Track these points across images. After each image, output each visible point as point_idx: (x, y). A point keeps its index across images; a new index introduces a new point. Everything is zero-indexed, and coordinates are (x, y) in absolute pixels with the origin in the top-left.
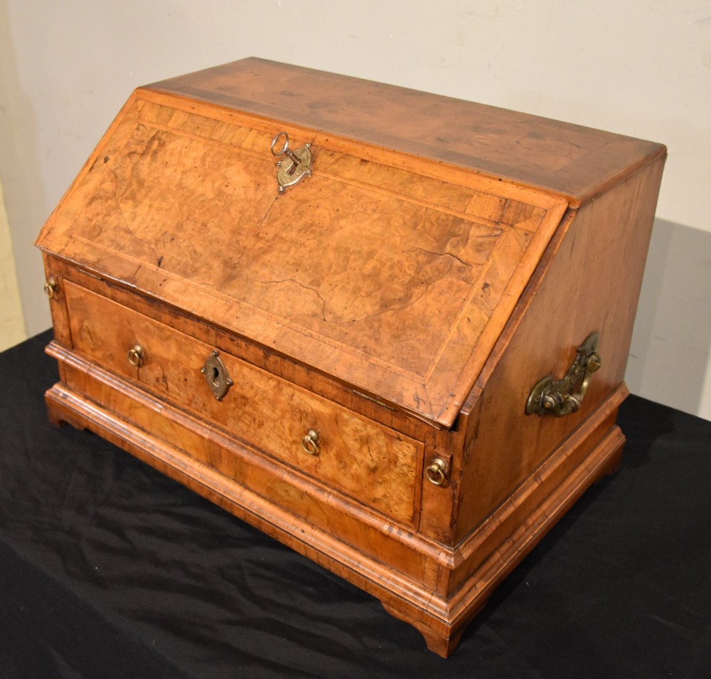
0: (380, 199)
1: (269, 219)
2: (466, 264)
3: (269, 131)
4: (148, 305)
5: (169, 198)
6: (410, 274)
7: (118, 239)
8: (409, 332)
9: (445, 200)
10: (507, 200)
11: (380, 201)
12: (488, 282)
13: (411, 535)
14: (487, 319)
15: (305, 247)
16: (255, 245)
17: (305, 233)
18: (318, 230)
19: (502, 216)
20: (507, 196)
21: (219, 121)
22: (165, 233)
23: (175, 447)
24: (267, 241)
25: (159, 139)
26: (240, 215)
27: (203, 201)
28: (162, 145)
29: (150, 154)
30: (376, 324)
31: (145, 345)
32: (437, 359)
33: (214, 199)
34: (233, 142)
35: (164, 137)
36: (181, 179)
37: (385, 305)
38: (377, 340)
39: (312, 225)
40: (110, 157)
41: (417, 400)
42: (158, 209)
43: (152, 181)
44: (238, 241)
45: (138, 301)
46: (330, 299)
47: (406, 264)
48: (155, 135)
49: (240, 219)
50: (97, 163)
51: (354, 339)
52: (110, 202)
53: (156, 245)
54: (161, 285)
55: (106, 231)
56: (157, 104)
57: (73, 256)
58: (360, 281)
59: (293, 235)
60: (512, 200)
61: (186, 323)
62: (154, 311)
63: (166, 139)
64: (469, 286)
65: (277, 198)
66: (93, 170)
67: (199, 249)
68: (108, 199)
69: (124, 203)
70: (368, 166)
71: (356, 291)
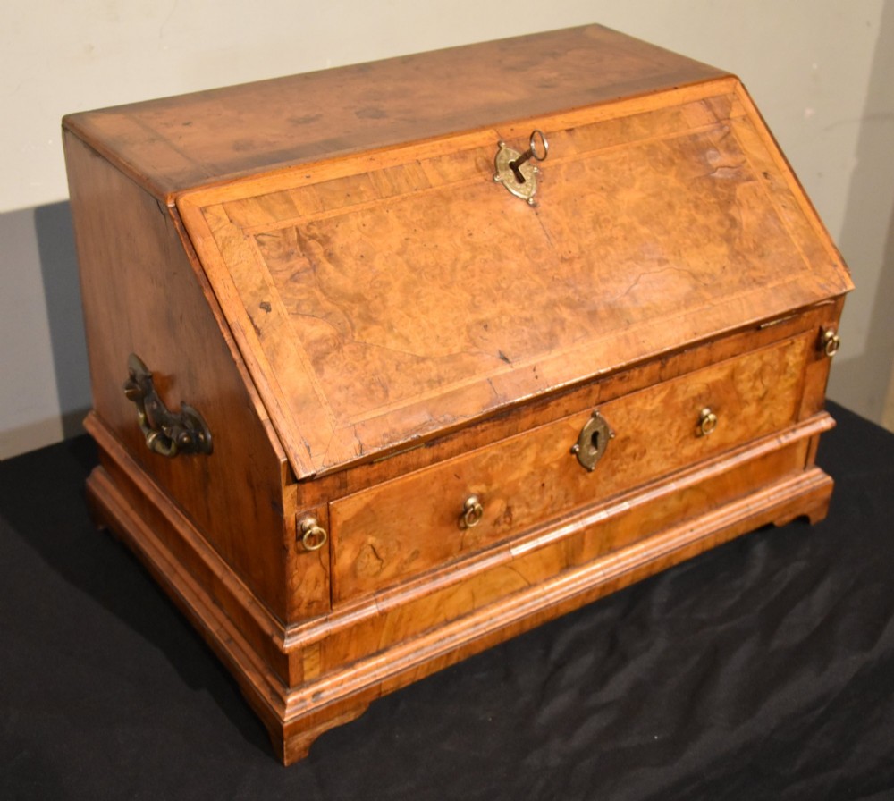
0: (623, 155)
1: (554, 237)
2: (736, 167)
3: (440, 152)
4: (499, 425)
5: (420, 292)
6: (714, 203)
7: (418, 376)
8: (764, 246)
9: (667, 127)
10: (703, 100)
11: (624, 158)
12: (764, 170)
13: (794, 430)
14: (792, 197)
15: (617, 238)
16: (573, 270)
17: (600, 227)
18: (608, 216)
19: (715, 115)
20: (701, 98)
21: (366, 174)
22: (469, 328)
23: (513, 594)
24: (579, 258)
25: (313, 237)
26: (523, 253)
27: (464, 268)
28: (325, 240)
29: (324, 260)
30: (740, 258)
31: (482, 488)
32: (800, 250)
33: (473, 258)
34: (415, 186)
35: (315, 231)
36: (407, 262)
37: (728, 239)
38: (754, 268)
39: (597, 216)
40: (266, 300)
41: (822, 287)
42: (426, 311)
43: (372, 288)
44: (553, 278)
45: (483, 431)
46: (689, 265)
47: (702, 196)
48: (299, 236)
49: (527, 255)
50: (255, 320)
51: (741, 281)
52: (346, 348)
53: (475, 345)
54: (536, 377)
55: (390, 381)
56: (246, 199)
57: (386, 440)
58: (691, 235)
59: (593, 236)
60: (707, 98)
61: (558, 405)
62: (507, 426)
63: (324, 232)
64: (756, 182)
65: (537, 214)
66: (264, 332)
67: (528, 315)
68: (338, 347)
69: (369, 335)
70: (579, 134)
71: (697, 244)
